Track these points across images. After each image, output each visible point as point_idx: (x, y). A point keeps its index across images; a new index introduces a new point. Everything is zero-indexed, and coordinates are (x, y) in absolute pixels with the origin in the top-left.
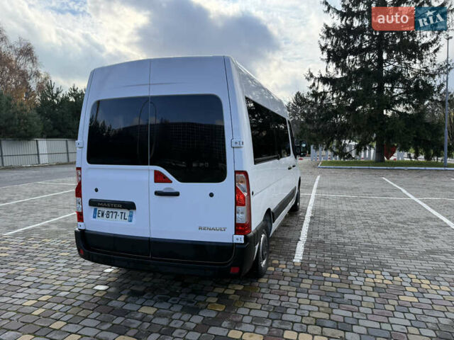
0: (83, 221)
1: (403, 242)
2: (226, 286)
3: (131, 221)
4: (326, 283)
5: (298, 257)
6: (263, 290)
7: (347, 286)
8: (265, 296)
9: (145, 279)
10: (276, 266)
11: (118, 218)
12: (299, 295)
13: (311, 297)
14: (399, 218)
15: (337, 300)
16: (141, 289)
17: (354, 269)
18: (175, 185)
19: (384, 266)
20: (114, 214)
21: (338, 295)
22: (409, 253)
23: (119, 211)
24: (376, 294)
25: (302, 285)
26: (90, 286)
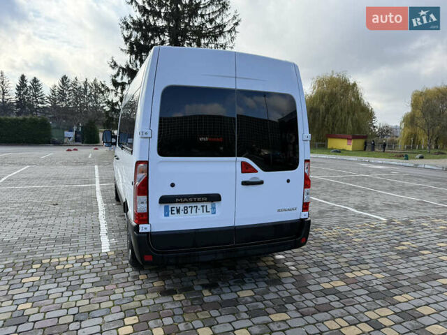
0: (148, 223)
3: (214, 213)
11: (200, 212)
20: (194, 209)
23: (199, 205)
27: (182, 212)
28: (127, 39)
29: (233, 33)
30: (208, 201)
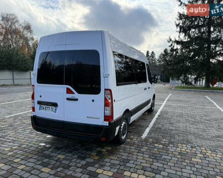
0: (35, 112)
1: (204, 131)
2: (103, 147)
3: (55, 112)
4: (155, 149)
5: (144, 135)
6: (121, 151)
7: (165, 151)
8: (121, 154)
9: (64, 142)
10: (132, 139)
11: (50, 110)
12: (139, 154)
13: (144, 156)
14: (207, 118)
15: (158, 158)
16: (61, 146)
17: (172, 143)
18: (76, 95)
19: (190, 143)
20: (48, 109)
21: (159, 156)
22: (206, 137)
23: (51, 107)
24: (179, 157)
25: (142, 150)
26: (37, 143)
27: (44, 109)
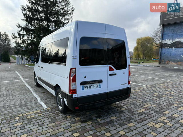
0: (76, 94)
3: (100, 87)
23: (95, 85)
27: (89, 88)
28: (24, 15)
29: (72, 14)
30: (98, 83)
